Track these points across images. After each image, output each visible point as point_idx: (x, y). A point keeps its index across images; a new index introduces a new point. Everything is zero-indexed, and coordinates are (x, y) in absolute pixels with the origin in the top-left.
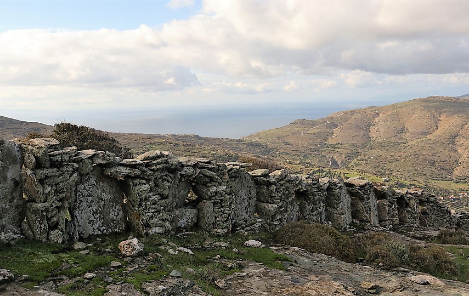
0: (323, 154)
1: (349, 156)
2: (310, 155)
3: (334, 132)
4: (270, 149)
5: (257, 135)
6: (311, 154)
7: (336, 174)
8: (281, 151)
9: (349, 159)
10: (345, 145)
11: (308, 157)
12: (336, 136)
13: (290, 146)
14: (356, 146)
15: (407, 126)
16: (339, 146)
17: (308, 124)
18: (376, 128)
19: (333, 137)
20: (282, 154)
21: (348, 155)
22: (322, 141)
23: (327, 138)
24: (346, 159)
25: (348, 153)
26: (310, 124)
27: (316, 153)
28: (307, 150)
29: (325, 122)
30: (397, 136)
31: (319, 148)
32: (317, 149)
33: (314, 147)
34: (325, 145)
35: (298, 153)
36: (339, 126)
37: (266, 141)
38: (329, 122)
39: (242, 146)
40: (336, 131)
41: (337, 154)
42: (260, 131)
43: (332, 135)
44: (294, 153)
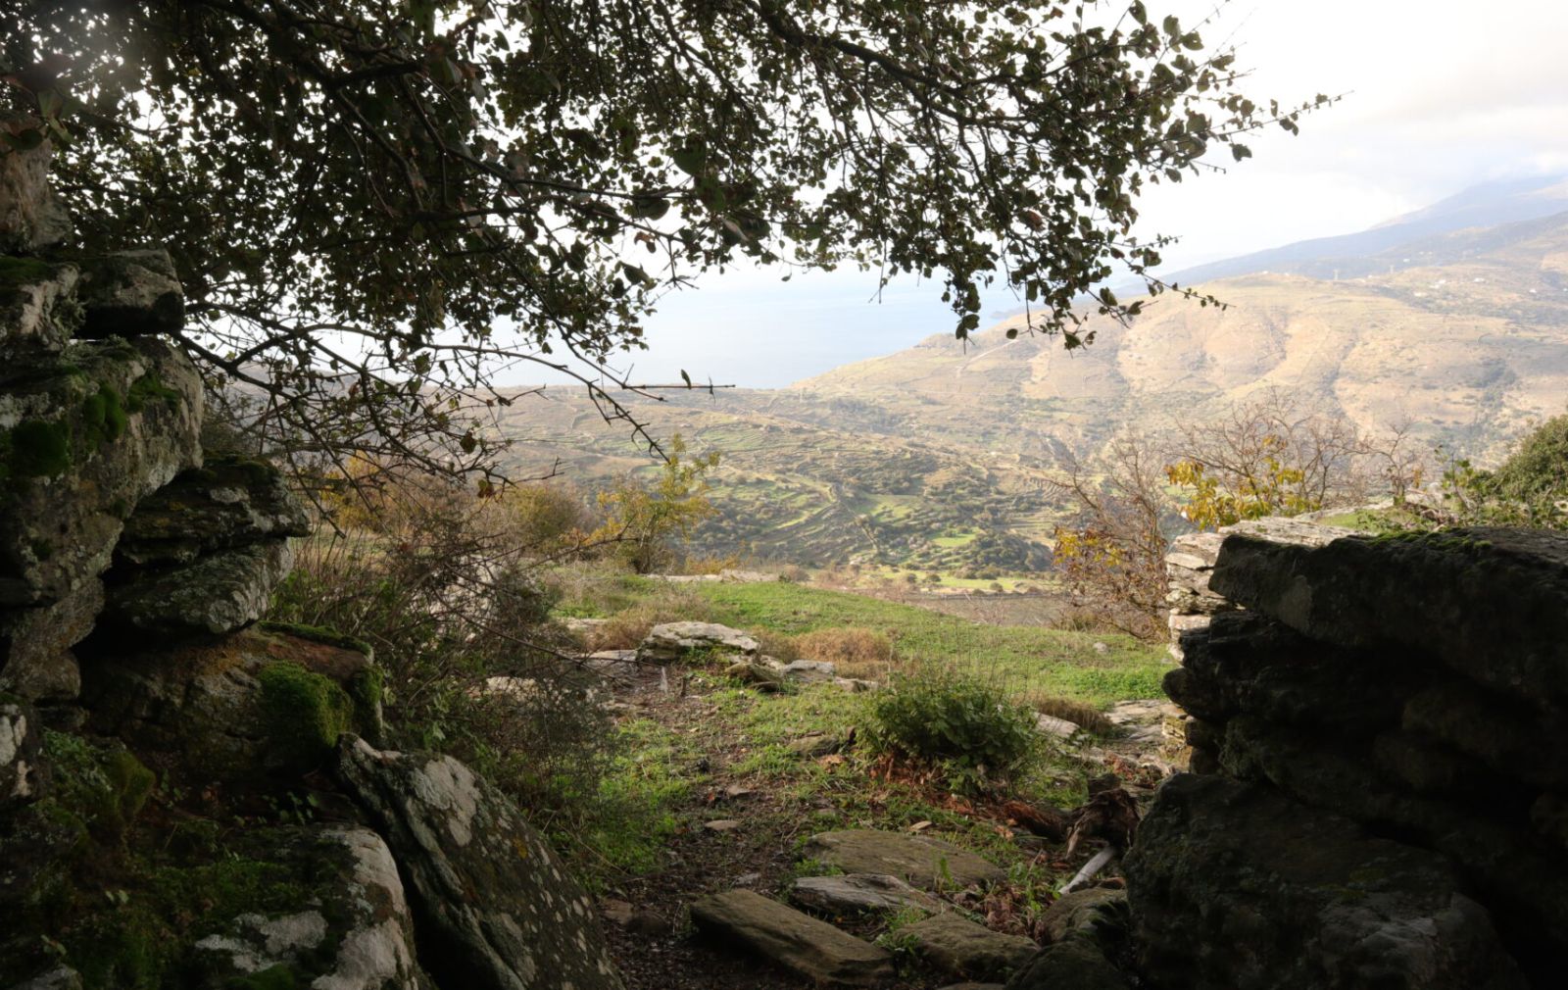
0: (1027, 426)
1: (1092, 432)
2: (998, 432)
3: (1033, 366)
6: (999, 428)
9: (1093, 439)
10: (1074, 402)
12: (1042, 379)
13: (940, 408)
14: (1100, 405)
15: (1212, 349)
16: (1059, 404)
18: (1136, 355)
19: (1034, 379)
20: (928, 428)
21: (1088, 427)
22: (1010, 393)
23: (1021, 384)
25: (1087, 424)
28: (984, 417)
29: (1004, 341)
30: (1191, 376)
31: (1011, 412)
32: (1007, 413)
33: (999, 409)
34: (1022, 401)
37: (872, 395)
38: (1014, 341)
41: (1061, 426)
43: (1031, 376)
44: (957, 426)
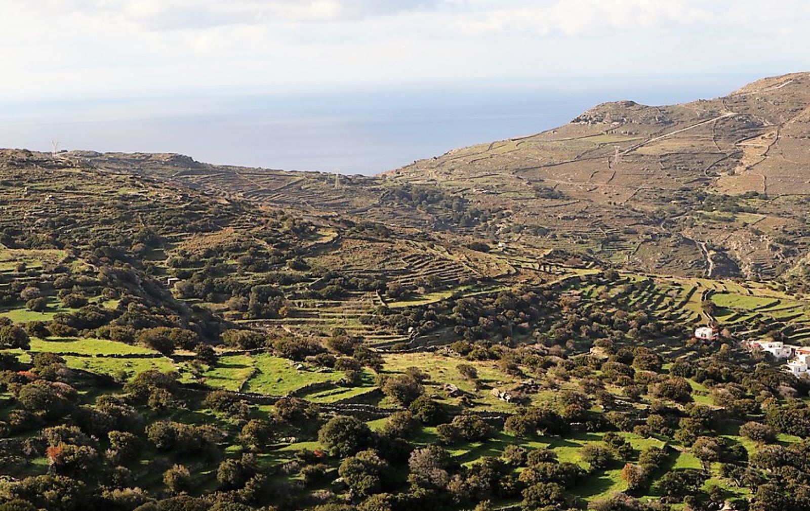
0: (688, 234)
1: (788, 243)
2: (632, 238)
3: (746, 152)
4: (477, 213)
5: (439, 163)
6: (635, 233)
7: (674, 293)
8: (516, 220)
9: (786, 254)
10: (781, 200)
11: (624, 244)
12: (748, 168)
13: (558, 202)
16: (755, 203)
17: (647, 121)
19: (737, 169)
21: (783, 236)
22: (687, 186)
23: (715, 175)
24: (777, 253)
25: (785, 232)
26: (652, 121)
27: (656, 230)
28: (621, 217)
29: (712, 115)
31: (674, 213)
32: (667, 214)
33: (656, 208)
34: (701, 198)
35: (585, 228)
36: (767, 129)
37: (464, 184)
38: (730, 114)
39: (364, 199)
40: (753, 149)
41: (742, 234)
42: (455, 150)
43: (735, 164)
